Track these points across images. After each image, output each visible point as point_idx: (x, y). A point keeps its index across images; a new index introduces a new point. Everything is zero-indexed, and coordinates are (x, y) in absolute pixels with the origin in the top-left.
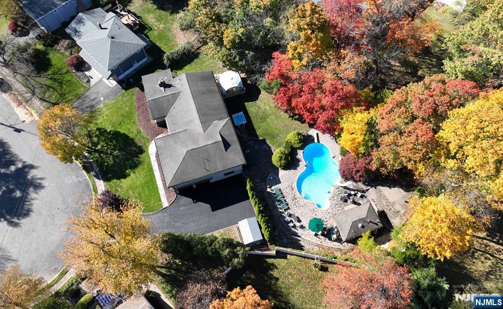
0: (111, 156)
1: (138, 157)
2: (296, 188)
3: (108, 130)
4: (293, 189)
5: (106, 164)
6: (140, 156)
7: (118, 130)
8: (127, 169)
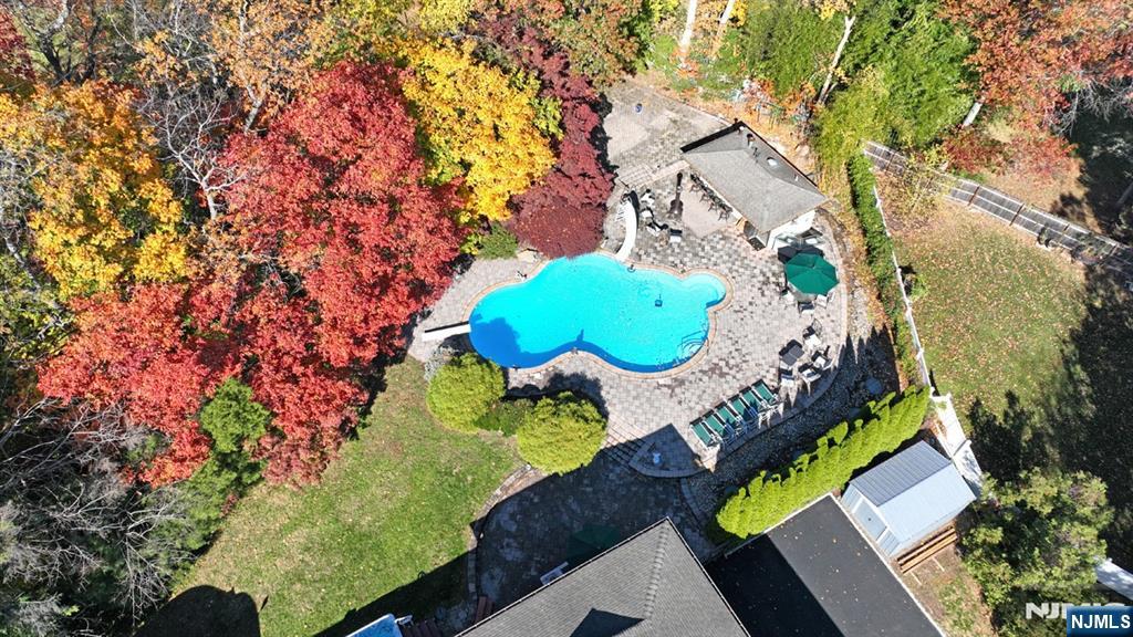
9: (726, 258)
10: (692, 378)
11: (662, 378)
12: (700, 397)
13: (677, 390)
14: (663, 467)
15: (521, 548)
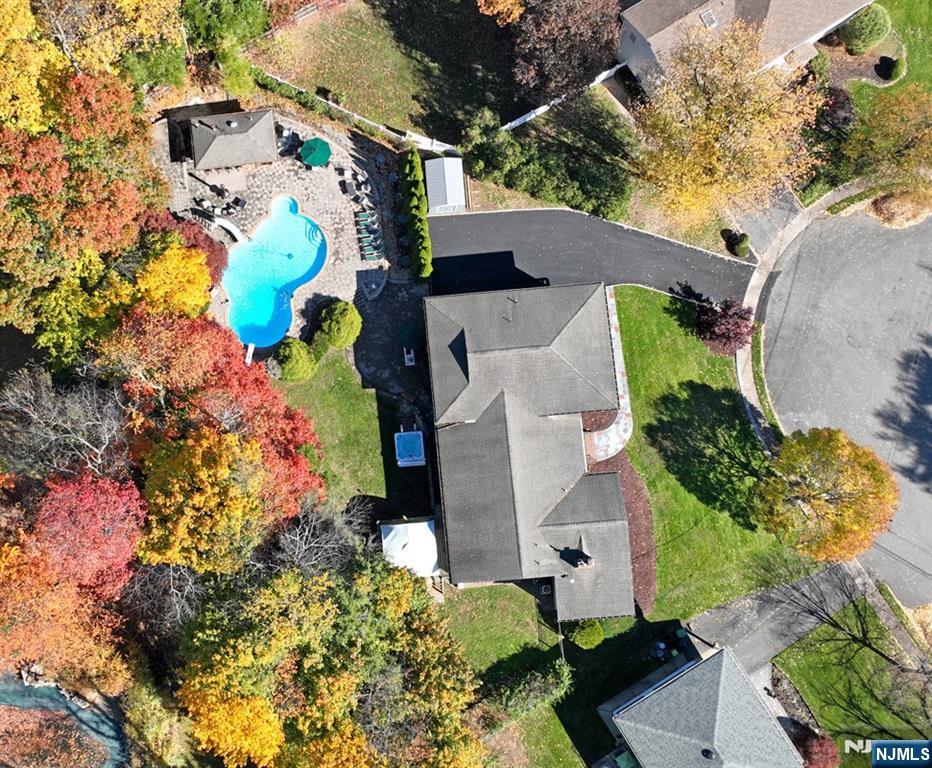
0: (721, 446)
1: (660, 421)
2: (329, 253)
3: (726, 514)
4: (336, 253)
5: (734, 433)
6: (655, 423)
7: (701, 506)
8: (686, 401)
9: (268, 184)
10: (337, 246)
11: (329, 260)
12: (349, 248)
13: (340, 256)
14: (378, 286)
15: (385, 369)
